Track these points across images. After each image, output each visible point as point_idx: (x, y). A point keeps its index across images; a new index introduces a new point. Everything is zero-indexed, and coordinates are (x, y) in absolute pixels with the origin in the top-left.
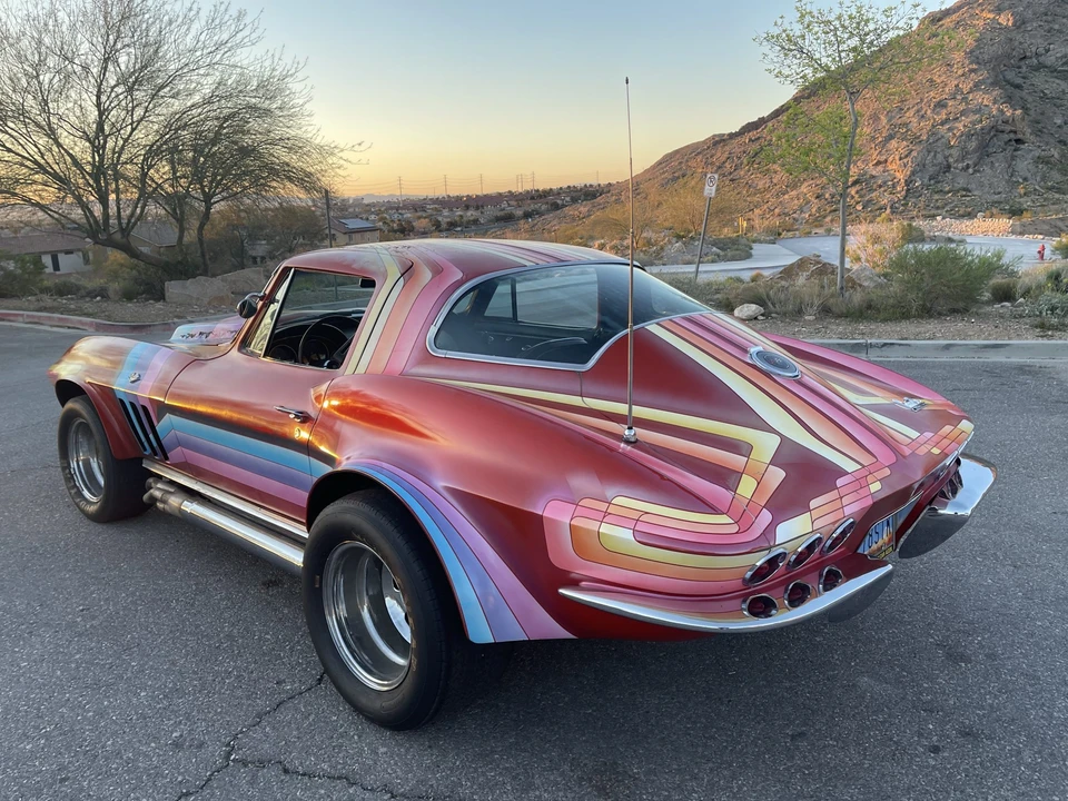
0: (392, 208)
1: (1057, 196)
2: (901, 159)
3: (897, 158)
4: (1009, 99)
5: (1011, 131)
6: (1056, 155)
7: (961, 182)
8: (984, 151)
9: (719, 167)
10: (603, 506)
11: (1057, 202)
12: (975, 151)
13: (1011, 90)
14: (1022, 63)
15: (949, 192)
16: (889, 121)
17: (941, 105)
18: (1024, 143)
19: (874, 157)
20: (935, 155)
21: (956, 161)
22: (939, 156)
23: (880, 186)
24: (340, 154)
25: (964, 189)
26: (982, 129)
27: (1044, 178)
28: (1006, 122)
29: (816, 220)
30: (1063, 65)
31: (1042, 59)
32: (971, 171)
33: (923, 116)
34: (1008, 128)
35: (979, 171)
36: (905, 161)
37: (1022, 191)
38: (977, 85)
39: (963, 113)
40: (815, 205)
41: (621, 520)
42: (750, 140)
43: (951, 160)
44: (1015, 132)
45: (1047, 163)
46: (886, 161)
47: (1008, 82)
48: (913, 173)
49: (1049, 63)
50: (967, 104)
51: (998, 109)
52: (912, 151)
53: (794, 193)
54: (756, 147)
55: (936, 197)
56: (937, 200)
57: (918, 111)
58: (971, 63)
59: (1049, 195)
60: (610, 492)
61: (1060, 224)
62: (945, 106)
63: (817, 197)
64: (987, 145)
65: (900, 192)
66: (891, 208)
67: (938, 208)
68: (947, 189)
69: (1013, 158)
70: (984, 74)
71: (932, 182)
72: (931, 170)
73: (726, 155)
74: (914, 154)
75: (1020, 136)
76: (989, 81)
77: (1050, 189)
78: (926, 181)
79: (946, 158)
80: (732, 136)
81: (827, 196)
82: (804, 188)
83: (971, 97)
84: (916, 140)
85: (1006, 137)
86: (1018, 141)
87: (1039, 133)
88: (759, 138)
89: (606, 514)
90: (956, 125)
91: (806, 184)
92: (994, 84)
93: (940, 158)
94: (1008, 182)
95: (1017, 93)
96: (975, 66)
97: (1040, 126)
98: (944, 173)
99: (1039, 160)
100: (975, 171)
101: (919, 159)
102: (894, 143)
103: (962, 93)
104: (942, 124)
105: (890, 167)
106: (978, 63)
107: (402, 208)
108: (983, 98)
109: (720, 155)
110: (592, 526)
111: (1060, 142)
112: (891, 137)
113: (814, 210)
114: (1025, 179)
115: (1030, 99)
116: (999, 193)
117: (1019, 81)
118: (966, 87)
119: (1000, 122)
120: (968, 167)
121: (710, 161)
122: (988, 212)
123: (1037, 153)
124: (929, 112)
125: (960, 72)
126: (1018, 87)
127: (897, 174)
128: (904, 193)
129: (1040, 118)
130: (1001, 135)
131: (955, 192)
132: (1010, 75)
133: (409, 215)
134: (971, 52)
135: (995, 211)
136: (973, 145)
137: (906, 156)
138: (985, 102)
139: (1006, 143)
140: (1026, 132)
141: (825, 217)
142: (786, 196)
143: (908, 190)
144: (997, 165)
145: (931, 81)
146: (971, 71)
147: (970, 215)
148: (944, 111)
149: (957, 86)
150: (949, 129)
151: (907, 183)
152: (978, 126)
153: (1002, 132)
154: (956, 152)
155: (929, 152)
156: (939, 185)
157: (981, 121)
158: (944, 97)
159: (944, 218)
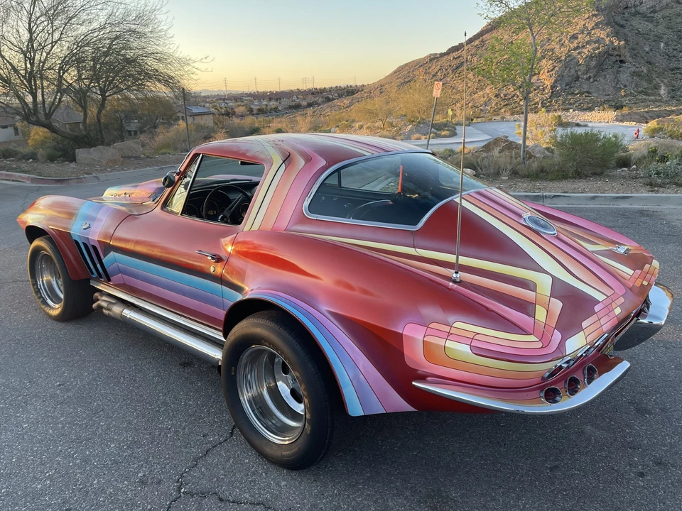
0: (220, 99)
1: (644, 97)
2: (548, 72)
3: (546, 71)
4: (617, 34)
5: (617, 55)
6: (645, 71)
7: (585, 88)
8: (600, 68)
9: (434, 76)
10: (447, 329)
11: (644, 101)
12: (595, 67)
13: (618, 28)
14: (625, 11)
15: (577, 94)
16: (542, 47)
17: (574, 37)
18: (625, 63)
20: (570, 70)
21: (583, 74)
22: (573, 71)
23: (535, 90)
24: (193, 65)
25: (587, 92)
26: (600, 53)
27: (637, 85)
28: (614, 49)
29: (494, 111)
30: (651, 12)
31: (638, 8)
32: (591, 80)
33: (562, 45)
34: (616, 53)
35: (596, 81)
36: (551, 73)
37: (623, 94)
38: (597, 25)
39: (588, 43)
40: (494, 101)
41: (460, 338)
42: (454, 58)
43: (579, 73)
44: (620, 56)
45: (639, 76)
46: (539, 73)
47: (616, 23)
48: (556, 81)
49: (641, 11)
50: (590, 37)
51: (610, 41)
52: (555, 67)
53: (481, 93)
54: (458, 62)
55: (570, 97)
56: (570, 99)
57: (560, 41)
58: (594, 10)
59: (640, 96)
60: (451, 319)
61: (646, 115)
62: (577, 38)
63: (495, 96)
64: (602, 64)
65: (548, 93)
66: (542, 103)
67: (570, 104)
68: (576, 92)
69: (618, 72)
70: (600, 18)
71: (568, 87)
72: (567, 79)
73: (438, 68)
74: (557, 69)
75: (623, 58)
76: (605, 22)
77: (640, 92)
78: (564, 86)
79: (576, 71)
80: (442, 55)
81: (502, 95)
82: (487, 91)
83: (593, 33)
84: (558, 60)
85: (614, 59)
86: (622, 61)
87: (635, 56)
88: (459, 57)
89: (449, 334)
90: (584, 50)
91: (489, 87)
92: (607, 24)
94: (614, 87)
95: (622, 30)
96: (596, 13)
97: (635, 52)
98: (575, 81)
99: (634, 74)
100: (594, 81)
101: (559, 73)
102: (544, 62)
103: (588, 30)
104: (575, 49)
105: (541, 77)
106: (598, 11)
107: (227, 99)
108: (601, 34)
109: (434, 68)
110: (441, 342)
111: (647, 62)
112: (543, 57)
113: (493, 105)
114: (625, 86)
115: (629, 35)
116: (609, 95)
117: (623, 22)
118: (590, 26)
119: (611, 49)
120: (590, 77)
121: (428, 71)
122: (601, 108)
123: (633, 69)
124: (566, 42)
125: (586, 16)
126: (622, 26)
127: (546, 82)
128: (550, 94)
129: (635, 46)
130: (611, 58)
131: (581, 93)
132: (618, 19)
133: (232, 104)
134: (594, 3)
135: (605, 106)
136: (593, 63)
137: (552, 70)
138: (602, 36)
139: (614, 63)
140: (627, 55)
141: (500, 109)
142: (476, 95)
143: (552, 92)
144: (608, 76)
145: (568, 21)
146: (594, 15)
147: (590, 109)
148: (576, 41)
149: (584, 25)
150: (579, 53)
151: (553, 87)
152: (597, 52)
153: (612, 55)
154: (583, 68)
155: (566, 68)
156: (572, 89)
157: (599, 48)
158: (576, 32)
159: (574, 111)
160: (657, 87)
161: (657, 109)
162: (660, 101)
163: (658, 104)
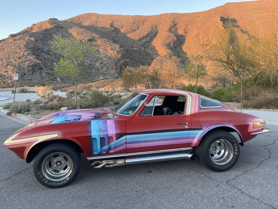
1: (53, 81)
2: (12, 71)
3: (11, 71)
4: (37, 58)
5: (39, 66)
6: (51, 72)
7: (29, 78)
8: (33, 70)
11: (53, 83)
12: (31, 70)
14: (38, 50)
15: (27, 80)
16: (6, 61)
17: (20, 58)
18: (43, 69)
19: (4, 70)
20: (21, 71)
21: (27, 72)
23: (7, 78)
25: (31, 80)
26: (32, 65)
27: (49, 77)
28: (37, 64)
30: (48, 52)
31: (43, 50)
32: (31, 75)
33: (15, 60)
34: (39, 65)
35: (33, 75)
36: (13, 71)
37: (45, 80)
38: (28, 54)
39: (26, 61)
43: (25, 72)
44: (40, 66)
45: (49, 74)
46: (7, 71)
47: (36, 54)
49: (44, 51)
50: (27, 58)
51: (35, 60)
52: (14, 69)
55: (23, 81)
56: (24, 82)
57: (14, 59)
58: (26, 49)
59: (51, 81)
61: (55, 88)
62: (21, 58)
64: (34, 69)
65: (14, 80)
66: (12, 84)
67: (25, 84)
68: (26, 79)
69: (41, 72)
70: (29, 52)
71: (22, 77)
72: (20, 74)
74: (15, 70)
75: (41, 67)
76: (32, 53)
83: (27, 57)
84: (15, 66)
85: (38, 67)
86: (41, 68)
87: (46, 67)
90: (25, 63)
92: (33, 54)
93: (22, 71)
94: (41, 78)
95: (39, 57)
97: (46, 65)
98: (24, 75)
99: (47, 73)
100: (32, 75)
101: (17, 71)
102: (9, 67)
103: (25, 56)
104: (22, 63)
105: (9, 73)
106: (27, 49)
111: (51, 69)
112: (8, 65)
114: (45, 78)
115: (42, 59)
116: (39, 81)
117: (38, 54)
118: (26, 54)
119: (36, 64)
120: (30, 74)
122: (38, 85)
123: (46, 71)
124: (17, 59)
125: (24, 50)
126: (38, 55)
127: (12, 75)
129: (45, 63)
130: (37, 67)
131: (28, 80)
132: (36, 52)
134: (25, 46)
135: (39, 85)
136: (30, 69)
137: (13, 70)
138: (31, 58)
139: (38, 69)
140: (43, 67)
144: (37, 74)
145: (16, 52)
146: (26, 50)
147: (33, 86)
148: (21, 60)
149: (23, 54)
150: (23, 64)
152: (31, 64)
153: (37, 66)
154: (26, 70)
155: (19, 70)
156: (24, 78)
157: (31, 63)
158: (20, 56)
159: (27, 87)
160: (56, 78)
161: (58, 86)
162: (59, 83)
163: (58, 84)
